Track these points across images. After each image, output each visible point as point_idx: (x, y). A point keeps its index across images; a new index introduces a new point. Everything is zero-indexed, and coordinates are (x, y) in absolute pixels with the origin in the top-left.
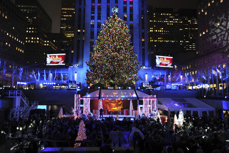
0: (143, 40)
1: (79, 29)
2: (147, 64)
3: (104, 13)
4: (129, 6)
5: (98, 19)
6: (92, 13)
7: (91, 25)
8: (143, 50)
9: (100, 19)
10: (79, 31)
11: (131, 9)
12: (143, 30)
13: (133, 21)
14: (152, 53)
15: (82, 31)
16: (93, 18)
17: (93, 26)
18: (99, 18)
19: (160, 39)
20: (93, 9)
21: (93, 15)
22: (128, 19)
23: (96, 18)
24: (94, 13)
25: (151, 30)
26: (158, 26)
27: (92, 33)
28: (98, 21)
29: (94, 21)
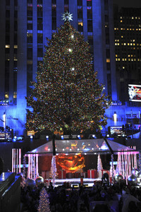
0: (108, 61)
1: (7, 44)
2: (115, 97)
3: (47, 20)
4: (85, 9)
5: (38, 29)
6: (29, 19)
7: (28, 38)
8: (109, 76)
9: (42, 29)
10: (7, 47)
11: (90, 14)
12: (108, 46)
13: (92, 31)
14: (122, 80)
15: (12, 47)
16: (30, 27)
17: (30, 39)
18: (40, 27)
19: (130, 58)
20: (30, 12)
21: (30, 22)
22: (85, 29)
23: (35, 27)
24: (31, 19)
25: (117, 42)
26: (128, 37)
27: (30, 50)
28: (39, 32)
29: (31, 31)
